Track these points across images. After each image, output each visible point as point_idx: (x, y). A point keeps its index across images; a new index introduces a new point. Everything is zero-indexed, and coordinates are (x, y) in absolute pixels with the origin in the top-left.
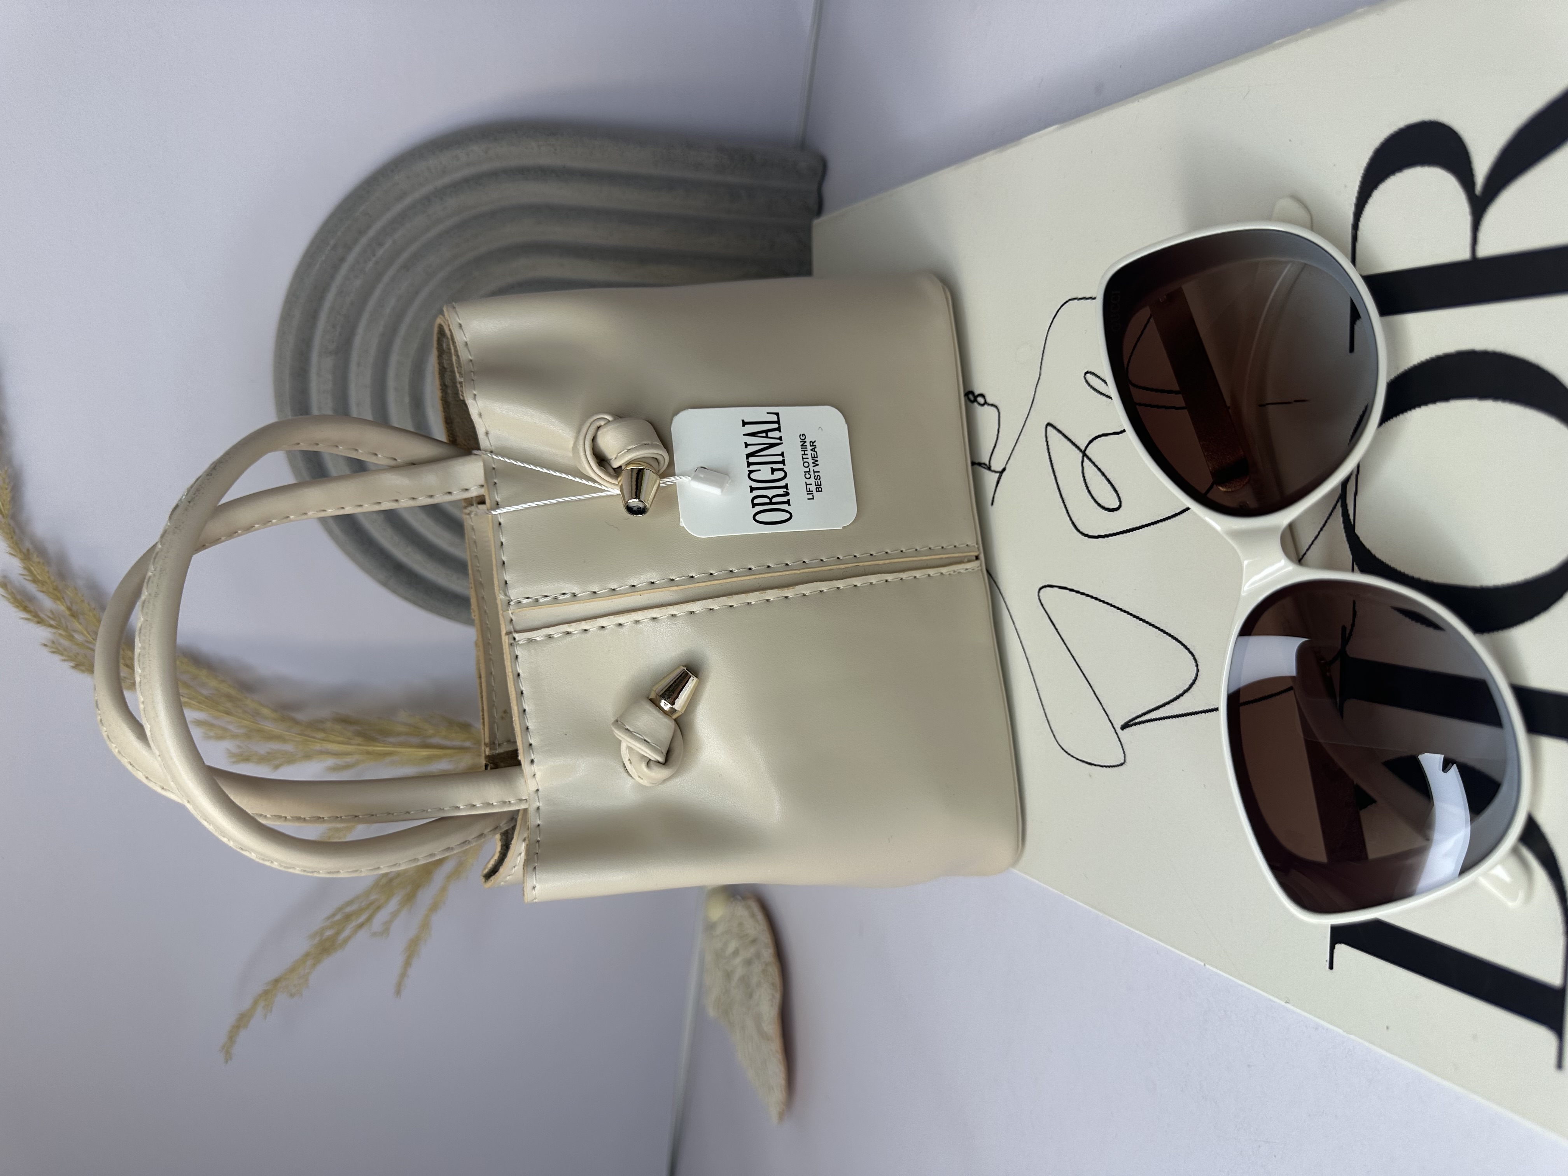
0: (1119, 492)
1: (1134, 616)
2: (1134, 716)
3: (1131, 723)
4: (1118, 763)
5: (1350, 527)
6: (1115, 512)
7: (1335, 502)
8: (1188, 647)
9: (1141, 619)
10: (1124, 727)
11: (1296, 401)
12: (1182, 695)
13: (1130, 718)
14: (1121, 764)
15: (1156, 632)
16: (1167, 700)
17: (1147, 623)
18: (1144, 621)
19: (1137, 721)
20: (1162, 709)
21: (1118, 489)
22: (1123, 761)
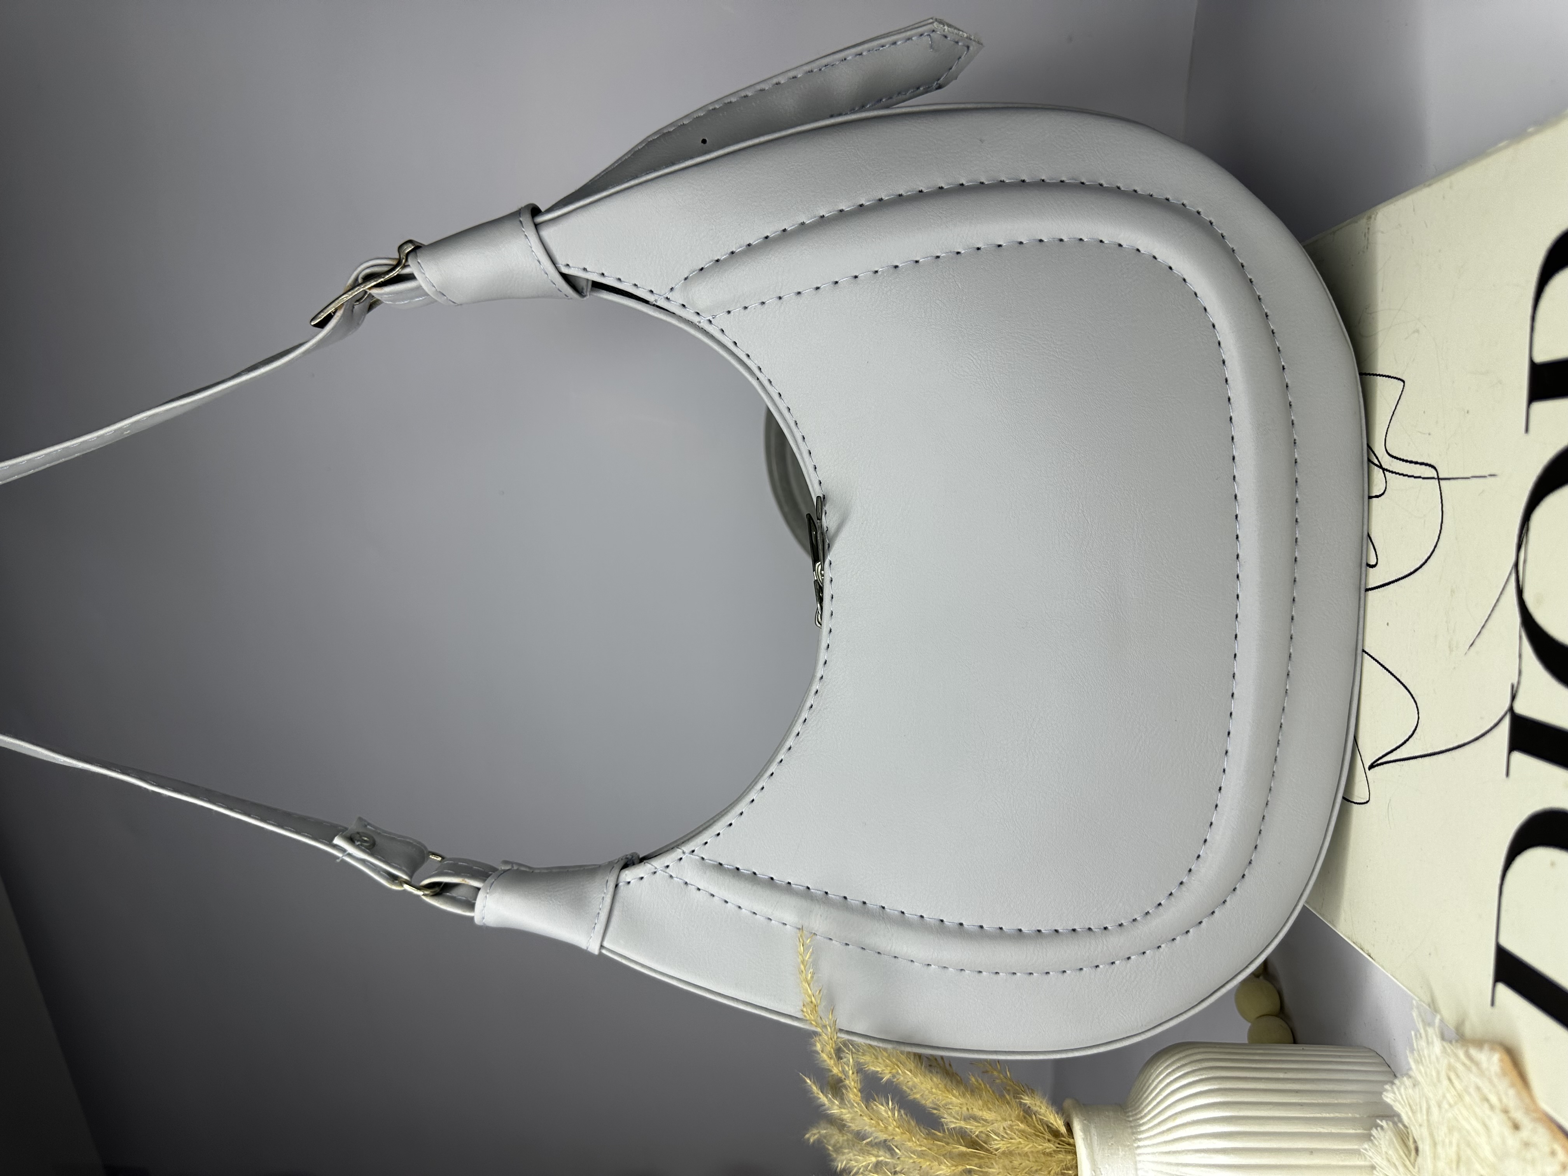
0: (1377, 551)
1: (1382, 665)
2: (1377, 758)
3: (1375, 764)
4: (1365, 801)
5: (1520, 592)
6: (1374, 568)
7: (1510, 569)
8: (1414, 696)
9: (1385, 668)
10: (1372, 767)
11: (1491, 475)
12: (1407, 740)
13: (1375, 759)
14: (1367, 802)
15: (1394, 681)
16: (1398, 744)
17: (1390, 672)
18: (1387, 670)
19: (1379, 762)
20: (1395, 752)
21: (1376, 548)
22: (1368, 799)
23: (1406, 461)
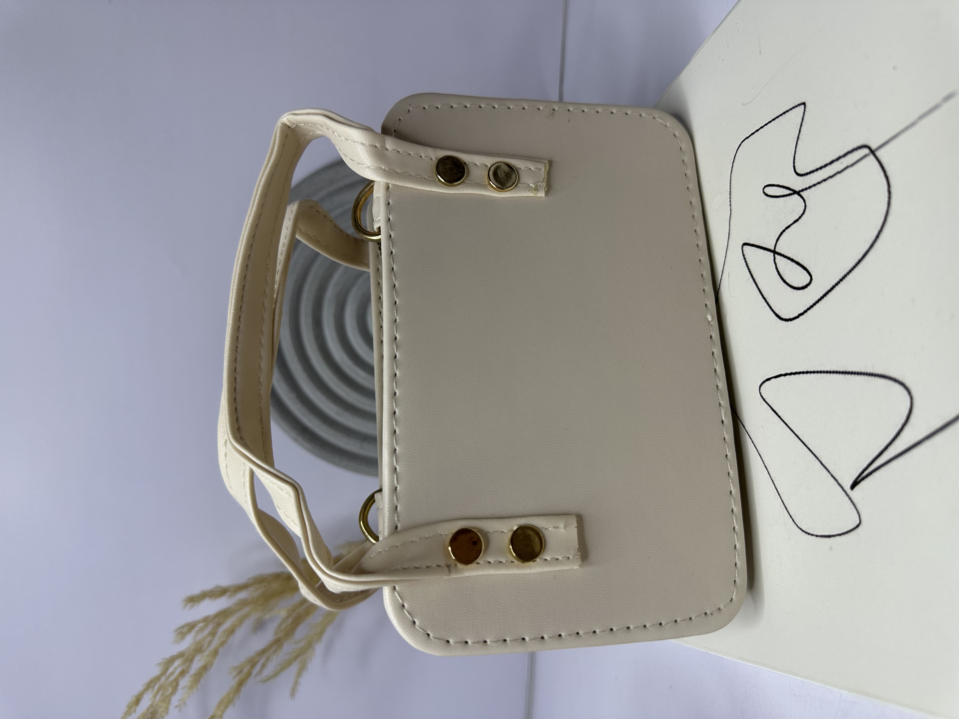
0: (808, 268)
2: (861, 470)
4: (855, 526)
6: (809, 287)
8: (897, 379)
10: (854, 486)
12: (902, 429)
13: (858, 474)
14: (858, 526)
15: (864, 379)
16: (888, 442)
17: (855, 373)
18: (852, 373)
19: (864, 474)
20: (885, 453)
21: (806, 266)
22: (858, 522)
23: (826, 166)
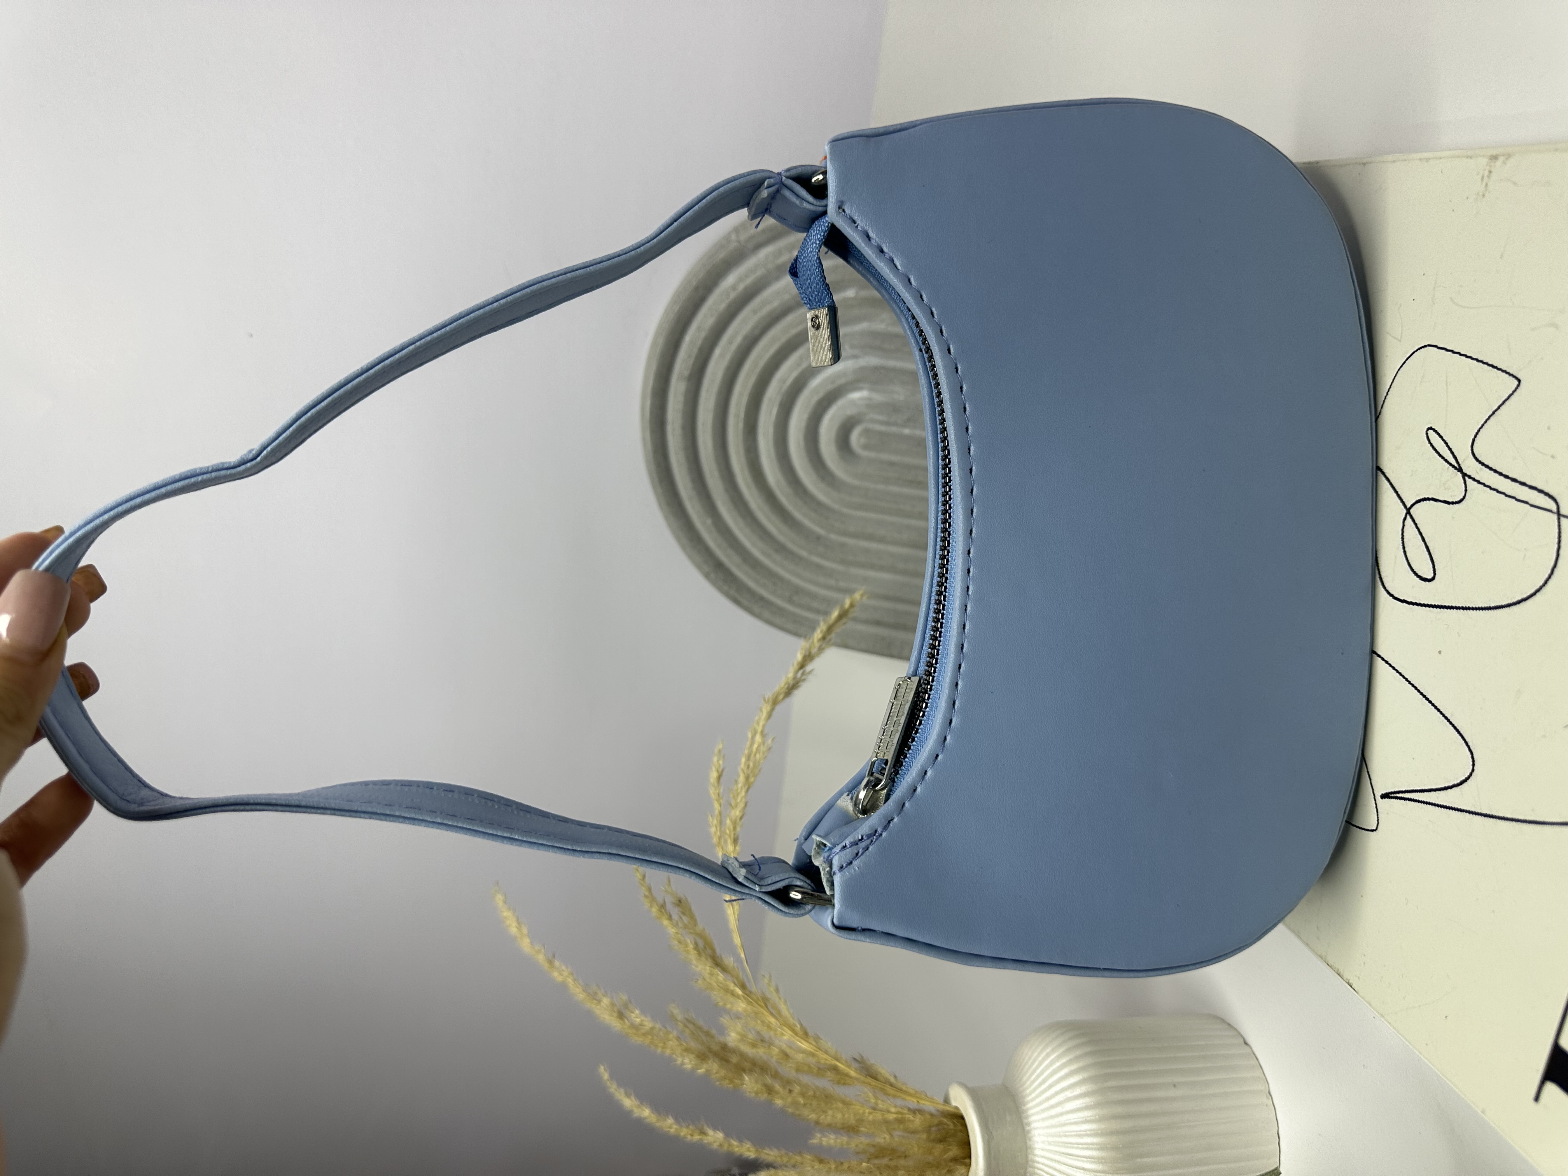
0: (1435, 564)
2: (1397, 790)
3: (1393, 795)
4: (1373, 829)
6: (1427, 583)
8: (1469, 744)
9: (1427, 699)
10: (1387, 796)
12: (1450, 788)
13: (1393, 790)
16: (1434, 787)
17: (1433, 705)
19: (1399, 795)
20: (1426, 793)
21: (1435, 560)
23: (1507, 477)
